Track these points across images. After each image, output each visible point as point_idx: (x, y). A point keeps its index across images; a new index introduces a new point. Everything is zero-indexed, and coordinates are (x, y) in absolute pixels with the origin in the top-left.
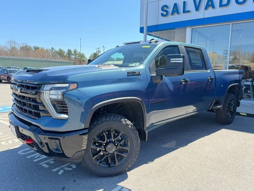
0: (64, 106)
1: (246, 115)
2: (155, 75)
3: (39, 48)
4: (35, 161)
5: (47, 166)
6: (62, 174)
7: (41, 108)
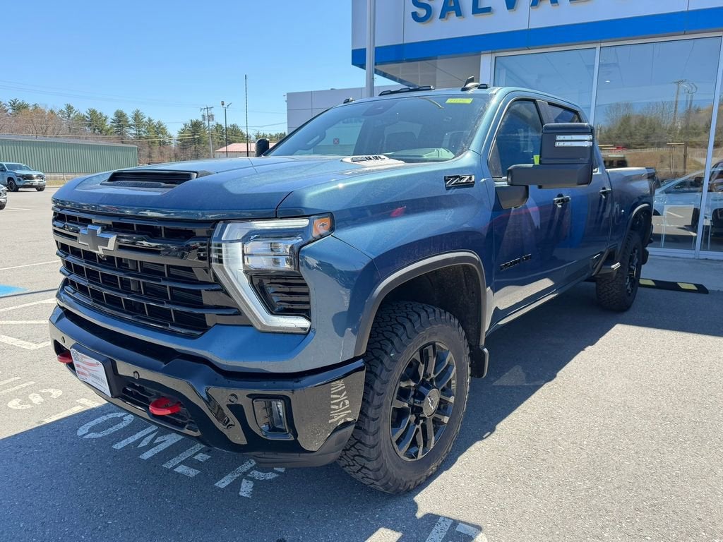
0: (294, 289)
1: (653, 284)
2: (505, 184)
3: (25, 107)
4: (147, 455)
5: (193, 473)
6: (253, 493)
7: (208, 298)
